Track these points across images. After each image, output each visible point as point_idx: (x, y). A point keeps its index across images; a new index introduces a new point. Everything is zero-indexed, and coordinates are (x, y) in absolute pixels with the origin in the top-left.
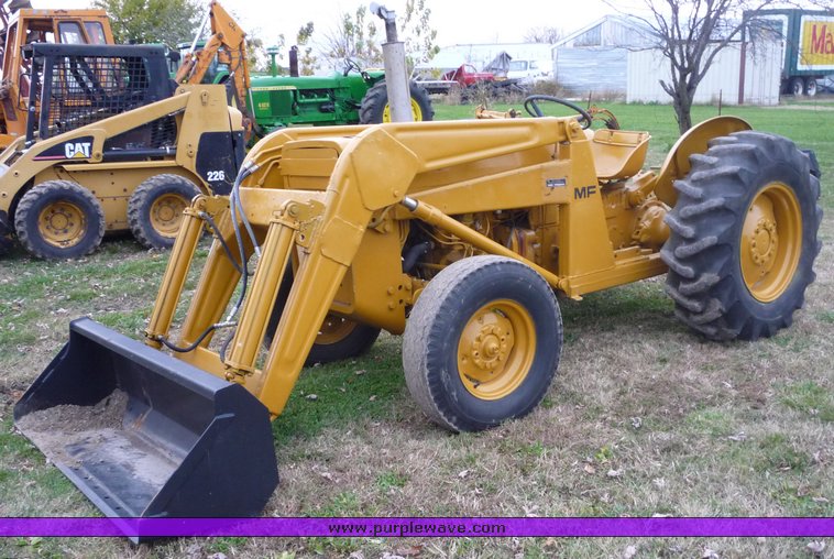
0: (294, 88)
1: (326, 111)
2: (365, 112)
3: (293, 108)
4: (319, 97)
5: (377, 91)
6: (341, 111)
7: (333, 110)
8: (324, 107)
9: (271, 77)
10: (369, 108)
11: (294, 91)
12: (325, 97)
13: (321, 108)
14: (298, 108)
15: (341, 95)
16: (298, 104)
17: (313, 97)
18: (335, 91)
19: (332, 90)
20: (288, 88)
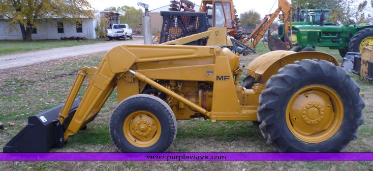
0: (320, 31)
1: (334, 42)
2: (351, 43)
3: (319, 40)
4: (325, 35)
5: (359, 34)
6: (342, 42)
7: (338, 42)
8: (334, 40)
9: (310, 25)
10: (353, 42)
11: (320, 32)
12: (335, 35)
13: (333, 40)
14: (321, 40)
15: (344, 35)
16: (321, 38)
17: (329, 35)
18: (341, 33)
19: (339, 32)
20: (317, 30)
